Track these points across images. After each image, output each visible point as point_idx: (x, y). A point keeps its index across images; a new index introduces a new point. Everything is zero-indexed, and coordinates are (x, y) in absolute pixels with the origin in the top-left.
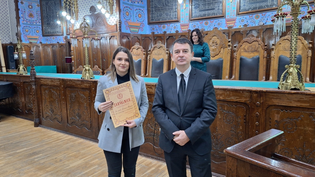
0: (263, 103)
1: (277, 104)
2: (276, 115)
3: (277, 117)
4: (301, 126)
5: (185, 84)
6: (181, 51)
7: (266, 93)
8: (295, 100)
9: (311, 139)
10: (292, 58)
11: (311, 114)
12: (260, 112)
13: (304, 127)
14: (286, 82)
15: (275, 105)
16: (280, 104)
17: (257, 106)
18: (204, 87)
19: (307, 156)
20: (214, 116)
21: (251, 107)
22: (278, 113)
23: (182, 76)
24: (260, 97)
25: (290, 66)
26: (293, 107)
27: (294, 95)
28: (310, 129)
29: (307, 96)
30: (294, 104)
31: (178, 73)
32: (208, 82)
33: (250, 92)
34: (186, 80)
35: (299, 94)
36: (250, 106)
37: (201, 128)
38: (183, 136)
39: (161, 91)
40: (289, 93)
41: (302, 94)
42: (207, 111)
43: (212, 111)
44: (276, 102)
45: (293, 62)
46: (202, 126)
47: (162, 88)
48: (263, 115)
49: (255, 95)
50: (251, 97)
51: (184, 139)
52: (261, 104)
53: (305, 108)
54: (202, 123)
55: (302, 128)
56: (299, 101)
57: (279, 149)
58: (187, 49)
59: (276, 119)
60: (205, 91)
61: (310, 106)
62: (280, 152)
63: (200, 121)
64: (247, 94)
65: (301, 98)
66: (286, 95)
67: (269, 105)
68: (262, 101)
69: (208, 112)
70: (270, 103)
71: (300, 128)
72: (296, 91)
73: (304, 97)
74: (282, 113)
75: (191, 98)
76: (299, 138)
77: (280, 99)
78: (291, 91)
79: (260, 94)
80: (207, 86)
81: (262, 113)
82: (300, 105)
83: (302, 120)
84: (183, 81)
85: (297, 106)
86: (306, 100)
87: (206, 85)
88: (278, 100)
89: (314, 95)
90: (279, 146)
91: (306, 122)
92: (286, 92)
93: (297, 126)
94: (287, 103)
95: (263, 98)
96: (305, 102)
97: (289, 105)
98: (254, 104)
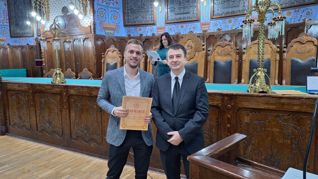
0: (233, 105)
1: (247, 107)
2: (246, 117)
3: (246, 119)
4: (269, 127)
5: (179, 86)
6: (175, 57)
7: (236, 96)
8: (263, 102)
9: (278, 139)
10: (260, 62)
11: (278, 116)
12: (231, 114)
14: (255, 85)
15: (244, 108)
16: (249, 107)
17: (228, 109)
18: (197, 90)
19: (274, 156)
20: (206, 117)
21: (223, 110)
22: (248, 115)
23: (177, 78)
24: (231, 100)
25: (258, 70)
26: (261, 109)
27: (262, 98)
28: (277, 130)
29: (274, 99)
30: (262, 107)
31: (173, 76)
32: (201, 84)
33: (222, 95)
34: (181, 82)
35: (266, 96)
36: (221, 109)
37: (194, 129)
38: (177, 137)
39: (157, 93)
40: (257, 96)
41: (269, 96)
42: (199, 112)
43: (204, 112)
44: (246, 104)
45: (260, 66)
46: (194, 126)
47: (157, 91)
49: (226, 98)
50: (223, 100)
51: (178, 140)
52: (231, 106)
53: (273, 110)
54: (194, 124)
55: (270, 129)
56: (266, 104)
57: (250, 150)
58: (180, 55)
59: (246, 121)
60: (198, 94)
61: (276, 108)
62: (251, 153)
63: (193, 122)
64: (219, 97)
65: (268, 101)
66: (255, 98)
67: (239, 108)
68: (232, 104)
69: (201, 113)
70: (240, 106)
71: (268, 129)
72: (263, 94)
73: (271, 99)
74: (251, 115)
75: (184, 99)
76: (268, 139)
77: (249, 101)
78: (259, 94)
79: (232, 97)
80: (200, 88)
81: (233, 116)
82: (268, 107)
83: (269, 122)
84: (177, 83)
85: (265, 108)
86: (273, 102)
87: (198, 88)
88: (247, 102)
89: (280, 98)
90: (250, 148)
91: (273, 123)
92: (255, 95)
93: (265, 128)
94: (256, 106)
95: (233, 101)
96: (272, 104)
97: (258, 108)
98: (226, 107)
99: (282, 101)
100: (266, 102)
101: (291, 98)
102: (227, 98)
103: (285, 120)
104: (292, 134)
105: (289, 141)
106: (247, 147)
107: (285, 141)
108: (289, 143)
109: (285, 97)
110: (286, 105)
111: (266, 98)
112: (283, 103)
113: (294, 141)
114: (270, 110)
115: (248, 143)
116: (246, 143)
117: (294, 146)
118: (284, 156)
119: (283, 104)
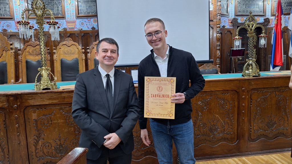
0: (20, 105)
1: (33, 104)
2: (33, 114)
3: (34, 116)
4: (55, 120)
7: (22, 95)
8: (47, 98)
9: (63, 129)
10: (43, 61)
11: (61, 109)
12: (18, 114)
13: (57, 120)
14: (40, 83)
15: (31, 106)
16: (35, 104)
17: (15, 109)
19: (62, 144)
21: (9, 110)
22: (35, 112)
23: (108, 76)
24: (17, 99)
25: (42, 69)
26: (46, 105)
27: (46, 94)
28: (62, 121)
29: (56, 94)
30: (47, 102)
33: (7, 96)
35: (49, 93)
36: (8, 110)
38: (115, 138)
40: (41, 93)
41: (51, 92)
44: (32, 102)
45: (44, 65)
48: (21, 117)
49: (11, 98)
50: (8, 101)
52: (18, 106)
53: (56, 104)
55: (56, 122)
56: (50, 99)
57: (40, 145)
59: (34, 118)
61: (59, 102)
62: (41, 148)
64: (4, 98)
65: (51, 96)
66: (39, 95)
67: (25, 106)
68: (19, 104)
70: (27, 104)
71: (54, 122)
72: (46, 91)
73: (53, 95)
74: (38, 112)
76: (55, 131)
77: (35, 99)
78: (42, 91)
79: (17, 97)
81: (21, 115)
82: (52, 102)
83: (55, 115)
84: (109, 81)
85: (50, 104)
86: (56, 97)
88: (33, 100)
89: (61, 92)
90: (40, 142)
91: (58, 115)
92: (39, 92)
93: (51, 121)
94: (41, 102)
95: (19, 101)
96: (55, 99)
97: (43, 104)
98: (12, 107)
99: (63, 95)
100: (49, 98)
101: (70, 91)
102: (13, 98)
103: (67, 111)
104: (74, 122)
105: (72, 129)
106: (37, 142)
107: (69, 129)
108: (72, 130)
109: (65, 92)
110: (67, 98)
111: (49, 94)
112: (64, 96)
113: (76, 127)
114: (54, 104)
115: (38, 138)
116: (36, 138)
117: (77, 132)
118: (70, 142)
119: (64, 98)
